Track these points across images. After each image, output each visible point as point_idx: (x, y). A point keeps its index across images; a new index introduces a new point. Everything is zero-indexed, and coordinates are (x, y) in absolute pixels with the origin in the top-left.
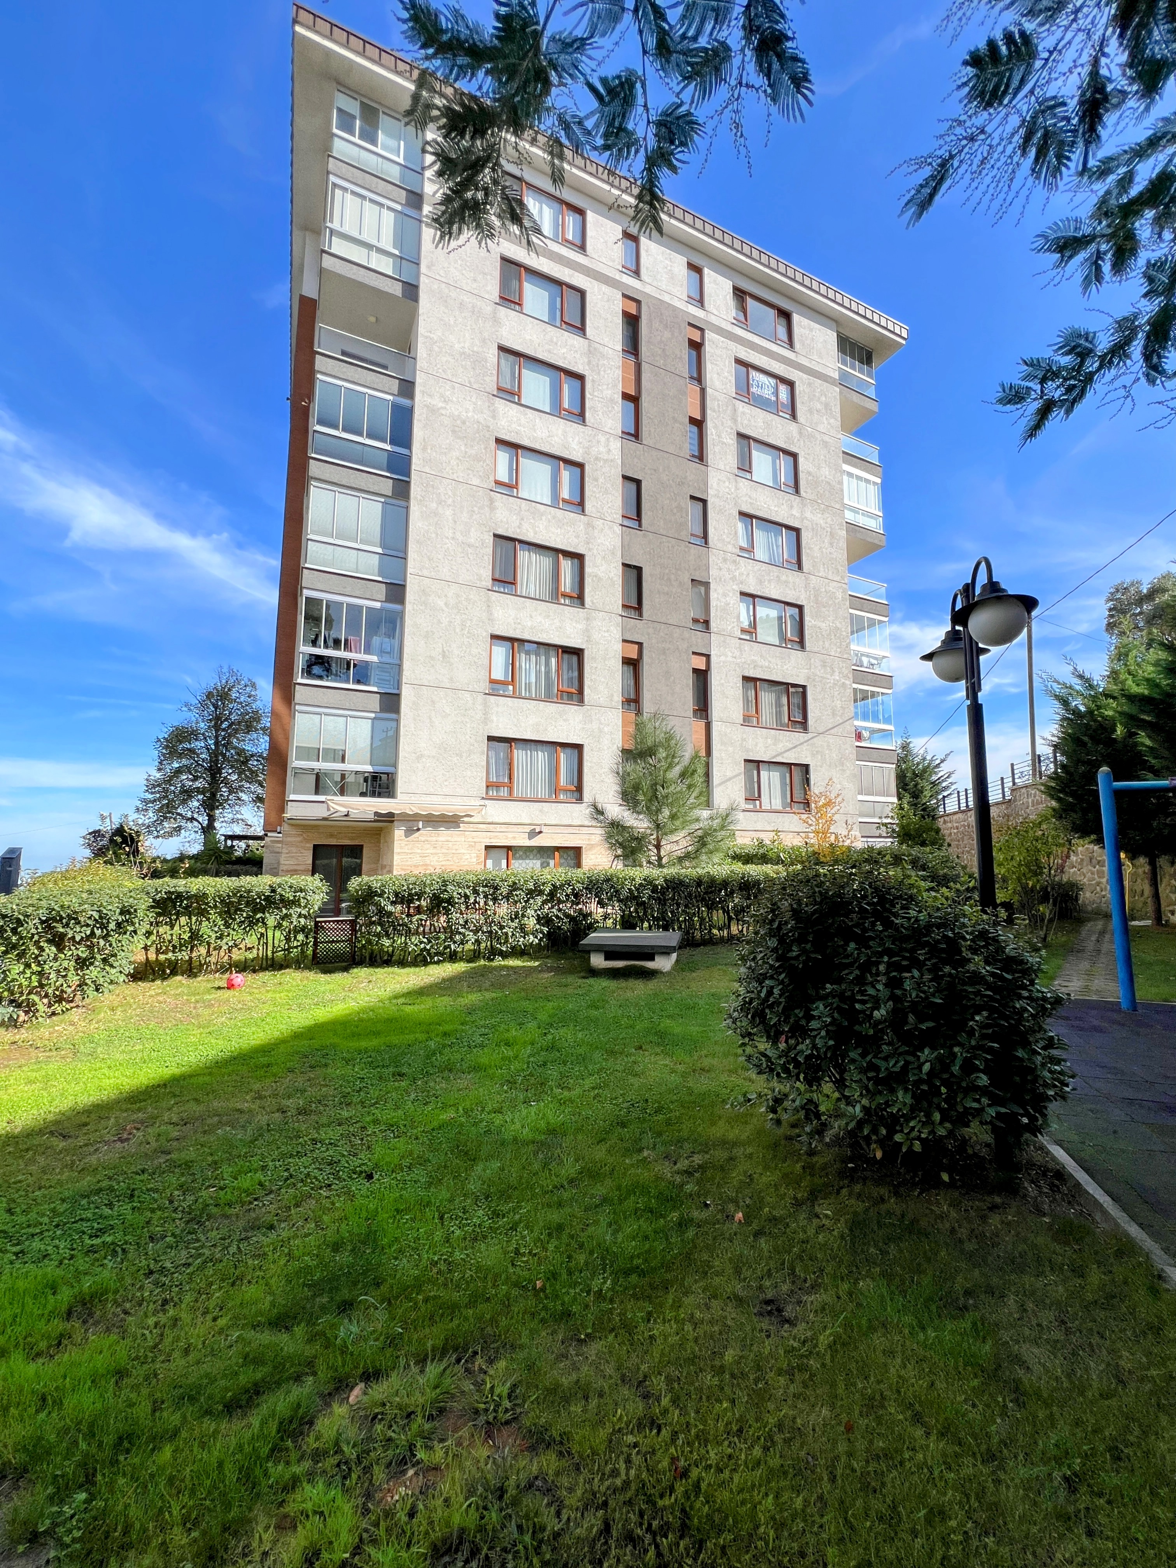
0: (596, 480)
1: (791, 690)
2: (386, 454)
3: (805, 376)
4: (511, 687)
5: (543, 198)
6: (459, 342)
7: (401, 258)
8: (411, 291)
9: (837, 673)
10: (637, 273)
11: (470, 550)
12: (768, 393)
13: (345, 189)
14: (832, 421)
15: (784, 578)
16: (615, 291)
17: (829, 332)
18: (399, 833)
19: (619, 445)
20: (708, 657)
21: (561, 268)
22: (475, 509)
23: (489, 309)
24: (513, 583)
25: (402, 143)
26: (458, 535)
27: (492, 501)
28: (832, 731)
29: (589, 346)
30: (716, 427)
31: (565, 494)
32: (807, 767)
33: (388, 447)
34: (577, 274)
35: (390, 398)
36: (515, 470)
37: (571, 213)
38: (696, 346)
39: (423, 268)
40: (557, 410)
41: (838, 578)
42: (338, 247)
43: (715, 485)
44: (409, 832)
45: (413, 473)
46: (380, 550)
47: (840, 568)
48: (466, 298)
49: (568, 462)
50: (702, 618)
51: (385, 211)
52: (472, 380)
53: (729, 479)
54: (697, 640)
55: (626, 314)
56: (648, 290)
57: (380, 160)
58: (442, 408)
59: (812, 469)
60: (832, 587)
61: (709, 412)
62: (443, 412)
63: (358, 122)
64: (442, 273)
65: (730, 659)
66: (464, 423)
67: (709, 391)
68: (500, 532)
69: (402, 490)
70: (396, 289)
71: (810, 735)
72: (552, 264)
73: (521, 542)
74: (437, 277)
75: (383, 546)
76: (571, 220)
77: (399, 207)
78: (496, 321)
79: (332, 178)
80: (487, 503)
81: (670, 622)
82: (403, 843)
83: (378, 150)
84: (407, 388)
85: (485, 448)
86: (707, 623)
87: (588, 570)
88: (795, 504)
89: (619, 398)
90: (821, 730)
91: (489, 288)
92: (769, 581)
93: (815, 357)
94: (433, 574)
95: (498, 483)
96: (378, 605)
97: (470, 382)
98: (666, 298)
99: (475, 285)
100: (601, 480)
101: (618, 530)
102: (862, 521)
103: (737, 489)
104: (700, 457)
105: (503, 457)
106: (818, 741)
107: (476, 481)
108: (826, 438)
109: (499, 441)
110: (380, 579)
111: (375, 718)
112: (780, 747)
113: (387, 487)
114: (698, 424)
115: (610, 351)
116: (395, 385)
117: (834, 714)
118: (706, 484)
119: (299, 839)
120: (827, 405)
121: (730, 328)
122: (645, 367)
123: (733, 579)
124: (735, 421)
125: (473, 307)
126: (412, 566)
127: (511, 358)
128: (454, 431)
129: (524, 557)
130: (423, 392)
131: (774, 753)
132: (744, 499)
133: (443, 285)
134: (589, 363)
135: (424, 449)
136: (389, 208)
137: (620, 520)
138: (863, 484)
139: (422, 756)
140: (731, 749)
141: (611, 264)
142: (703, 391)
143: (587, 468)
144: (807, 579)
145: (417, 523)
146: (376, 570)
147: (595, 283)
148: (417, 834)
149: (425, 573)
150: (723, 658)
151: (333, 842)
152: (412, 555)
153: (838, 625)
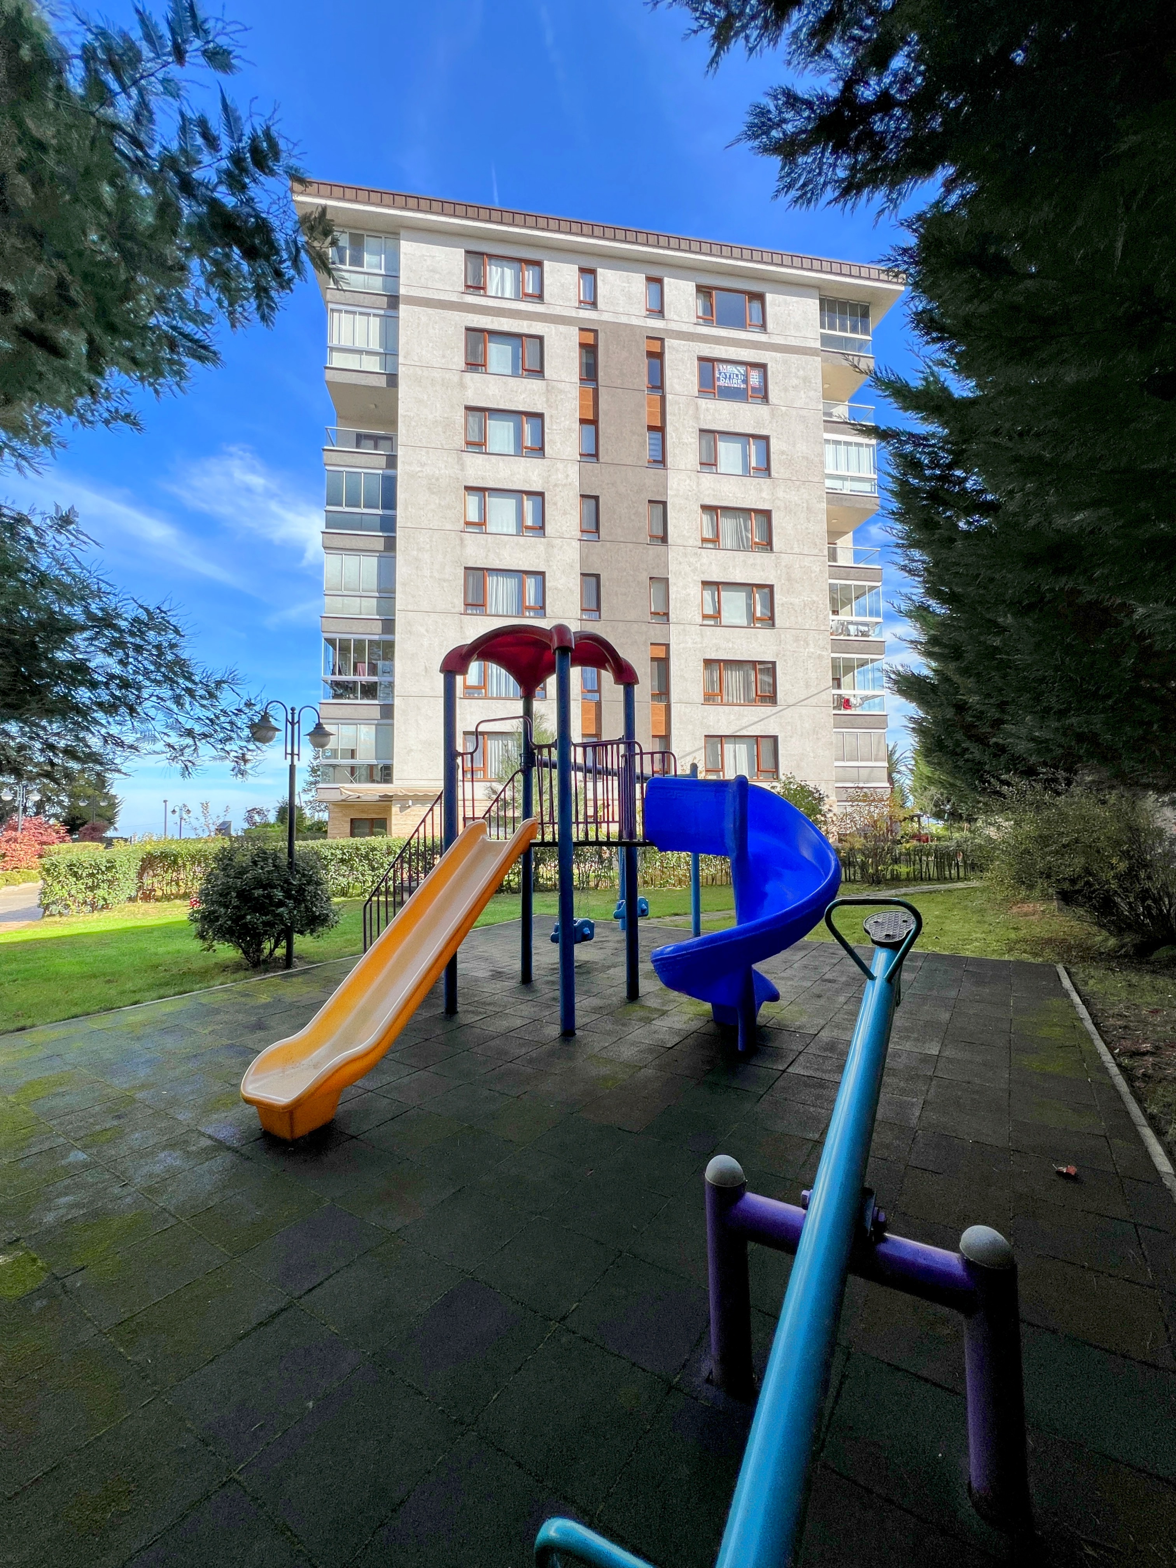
0: (555, 504)
1: (758, 667)
2: (378, 518)
3: (779, 355)
4: (483, 691)
5: (505, 263)
6: (432, 413)
7: (386, 354)
8: (393, 379)
9: (812, 646)
10: (594, 304)
11: (445, 584)
12: (737, 383)
13: (340, 311)
14: (812, 393)
15: (751, 561)
16: (572, 328)
17: (810, 301)
18: (395, 809)
19: (577, 468)
20: (667, 646)
21: (521, 322)
22: (449, 550)
23: (455, 378)
24: (483, 605)
25: (383, 256)
26: (436, 574)
27: (462, 539)
28: (802, 703)
29: (547, 386)
30: (676, 430)
31: (529, 522)
32: (775, 738)
33: (380, 512)
34: (534, 323)
35: (381, 472)
36: (483, 510)
37: (531, 267)
38: (656, 357)
39: (401, 360)
40: (520, 450)
41: (816, 552)
42: (337, 360)
43: (675, 486)
44: (403, 808)
45: (398, 529)
46: (377, 595)
47: (818, 541)
48: (437, 374)
49: (529, 493)
50: (661, 610)
51: (371, 318)
52: (444, 442)
53: (690, 477)
54: (655, 633)
55: (582, 345)
56: (606, 317)
57: (366, 276)
58: (419, 471)
59: (784, 447)
60: (807, 561)
61: (668, 417)
62: (420, 474)
63: (348, 251)
64: (416, 358)
65: (690, 645)
66: (437, 479)
67: (669, 397)
68: (470, 565)
69: (390, 545)
70: (382, 382)
71: (778, 708)
72: (511, 321)
73: (487, 569)
74: (413, 363)
75: (379, 591)
76: (529, 275)
77: (382, 312)
78: (462, 386)
79: (330, 306)
80: (458, 542)
81: (628, 619)
82: (399, 817)
83: (365, 270)
84: (392, 462)
85: (456, 497)
86: (667, 614)
87: (548, 584)
88: (764, 487)
89: (576, 425)
90: (792, 701)
91: (456, 359)
92: (734, 567)
93: (793, 333)
94: (416, 608)
95: (468, 524)
96: (376, 637)
97: (442, 444)
98: (624, 320)
99: (443, 361)
100: (560, 503)
101: (576, 544)
102: (847, 487)
103: (698, 484)
104: (661, 461)
105: (473, 501)
106: (788, 713)
107: (448, 526)
108: (804, 413)
109: (467, 488)
110: (378, 617)
111: (376, 725)
112: (745, 722)
113: (380, 545)
114: (659, 430)
115: (568, 385)
116: (383, 461)
117: (807, 686)
118: (666, 487)
119: (340, 814)
120: (805, 380)
121: (692, 329)
122: (601, 390)
123: (695, 570)
124: (697, 418)
125: (443, 380)
126: (399, 604)
127: (478, 413)
128: (429, 488)
129: (492, 582)
130: (403, 462)
131: (738, 728)
132: (707, 493)
133: (418, 369)
134: (548, 401)
135: (406, 508)
136: (375, 315)
137: (578, 534)
138: (853, 449)
139: (411, 750)
140: (690, 727)
141: (568, 304)
142: (663, 399)
143: (547, 496)
144: (778, 558)
145: (402, 570)
146: (375, 612)
147: (552, 326)
148: (409, 810)
149: (410, 607)
150: (682, 645)
151: (365, 816)
152: (398, 595)
153: (815, 598)
